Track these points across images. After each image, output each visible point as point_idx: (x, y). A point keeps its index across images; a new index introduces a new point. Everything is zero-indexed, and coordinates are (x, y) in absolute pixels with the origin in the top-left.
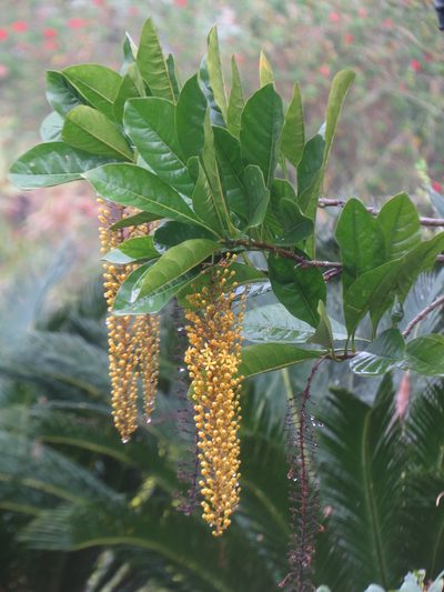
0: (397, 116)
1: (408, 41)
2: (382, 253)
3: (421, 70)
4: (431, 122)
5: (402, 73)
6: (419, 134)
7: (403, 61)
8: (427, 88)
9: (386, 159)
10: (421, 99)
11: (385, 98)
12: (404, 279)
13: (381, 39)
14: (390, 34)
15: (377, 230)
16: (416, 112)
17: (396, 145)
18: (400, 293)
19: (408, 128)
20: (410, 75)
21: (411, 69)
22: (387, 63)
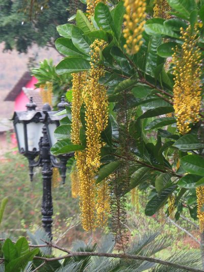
0: (13, 204)
1: (17, 181)
2: (17, 255)
3: (21, 190)
4: (24, 206)
5: (15, 191)
6: (20, 210)
7: (16, 187)
8: (23, 196)
9: (10, 217)
10: (21, 199)
11: (10, 198)
12: (24, 264)
13: (9, 180)
14: (12, 178)
15: (15, 248)
16: (20, 203)
17: (13, 213)
18: (22, 268)
19: (17, 208)
20: (18, 192)
21: (18, 190)
22: (11, 187)
